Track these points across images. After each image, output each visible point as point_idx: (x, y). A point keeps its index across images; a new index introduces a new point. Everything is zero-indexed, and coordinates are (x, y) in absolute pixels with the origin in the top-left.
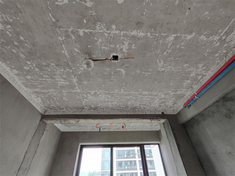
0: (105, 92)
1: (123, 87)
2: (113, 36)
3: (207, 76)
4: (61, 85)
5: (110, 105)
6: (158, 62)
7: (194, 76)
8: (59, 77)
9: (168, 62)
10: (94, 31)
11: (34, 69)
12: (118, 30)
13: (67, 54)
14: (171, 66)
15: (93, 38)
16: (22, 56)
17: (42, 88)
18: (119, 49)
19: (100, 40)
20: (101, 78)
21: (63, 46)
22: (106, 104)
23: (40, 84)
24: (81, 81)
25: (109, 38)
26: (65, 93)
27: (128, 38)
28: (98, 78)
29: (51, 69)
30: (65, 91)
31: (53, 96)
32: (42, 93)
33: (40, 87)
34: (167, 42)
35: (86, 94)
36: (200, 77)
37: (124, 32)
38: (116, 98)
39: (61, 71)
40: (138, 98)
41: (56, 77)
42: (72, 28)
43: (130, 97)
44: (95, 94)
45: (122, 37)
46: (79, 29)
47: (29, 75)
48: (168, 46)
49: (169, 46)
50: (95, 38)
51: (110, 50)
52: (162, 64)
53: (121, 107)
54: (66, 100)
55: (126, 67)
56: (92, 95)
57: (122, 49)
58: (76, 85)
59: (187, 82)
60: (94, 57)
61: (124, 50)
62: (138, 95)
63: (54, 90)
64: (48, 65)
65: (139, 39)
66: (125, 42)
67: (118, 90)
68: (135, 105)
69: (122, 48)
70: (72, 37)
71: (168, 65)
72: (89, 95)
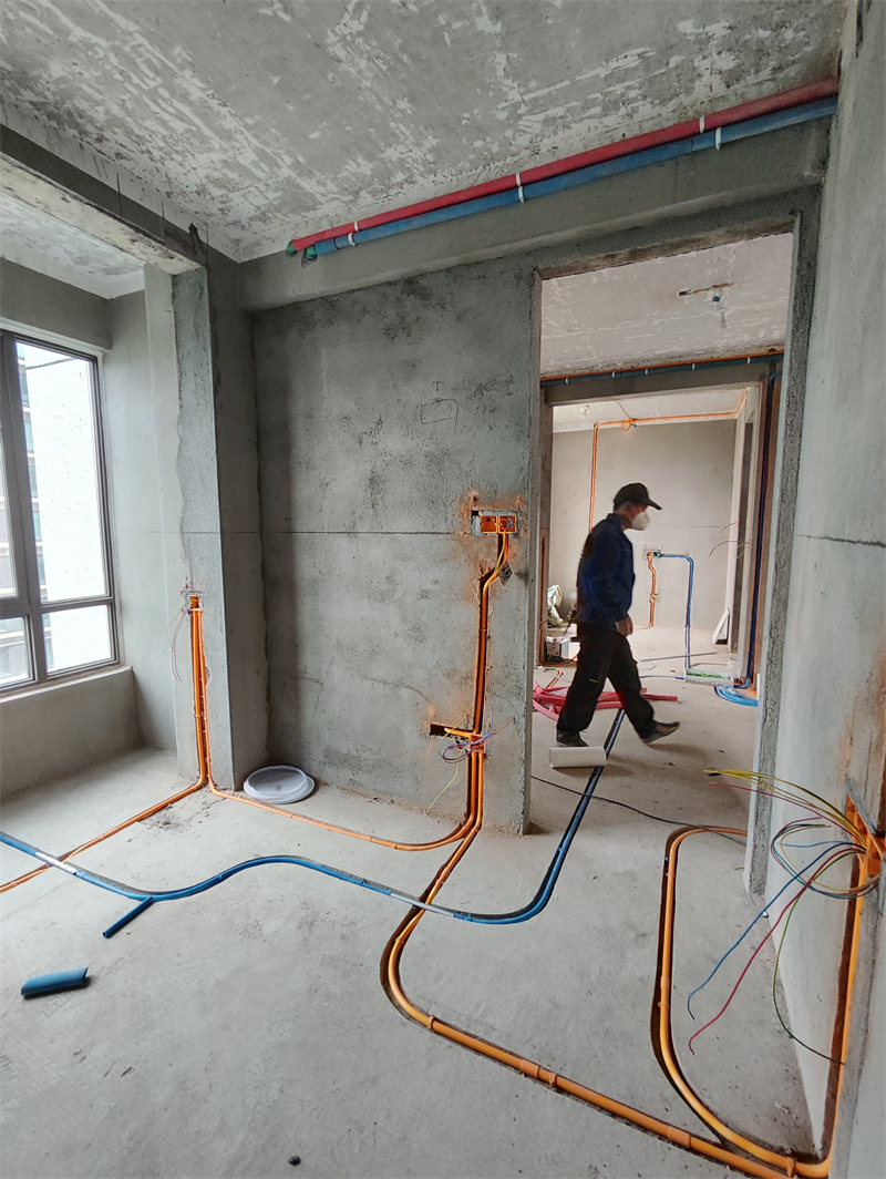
3: (417, 186)
7: (391, 161)
9: (374, 44)
14: (371, 64)
36: (400, 177)
40: (135, 80)
43: (94, 39)
52: (357, 26)
59: (359, 166)
62: (144, 68)
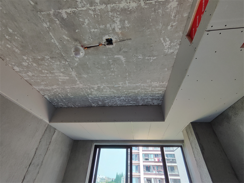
0: (109, 85)
1: (127, 79)
2: (100, 13)
4: (62, 80)
5: (118, 101)
6: (163, 42)
8: (57, 71)
9: (176, 41)
10: (77, 10)
11: (32, 64)
12: (103, 4)
13: (57, 44)
15: (78, 19)
16: (17, 50)
17: (46, 84)
18: (111, 29)
19: (86, 21)
20: (100, 69)
21: (51, 34)
22: (113, 99)
23: (43, 81)
24: (80, 74)
25: (96, 16)
26: (68, 90)
27: (118, 13)
28: (96, 69)
29: (47, 63)
30: (67, 87)
31: (58, 93)
32: (47, 90)
33: (43, 84)
34: (169, 10)
35: (90, 89)
37: (112, 6)
38: (123, 92)
39: (57, 64)
40: (148, 91)
41: (54, 71)
42: (53, 10)
43: (138, 90)
44: (99, 89)
45: (110, 12)
46: (60, 10)
47: (29, 71)
48: (171, 16)
49: (173, 16)
50: (80, 19)
51: (101, 32)
52: (168, 43)
53: (130, 103)
54: (71, 97)
55: (124, 52)
56: (96, 90)
57: (114, 29)
58: (77, 79)
60: (86, 43)
61: (117, 30)
62: (147, 88)
63: (57, 87)
64: (43, 59)
65: (131, 12)
66: (115, 19)
67: (122, 83)
68: (147, 100)
69: (113, 27)
70: (56, 21)
71: (177, 44)
72: (92, 90)
